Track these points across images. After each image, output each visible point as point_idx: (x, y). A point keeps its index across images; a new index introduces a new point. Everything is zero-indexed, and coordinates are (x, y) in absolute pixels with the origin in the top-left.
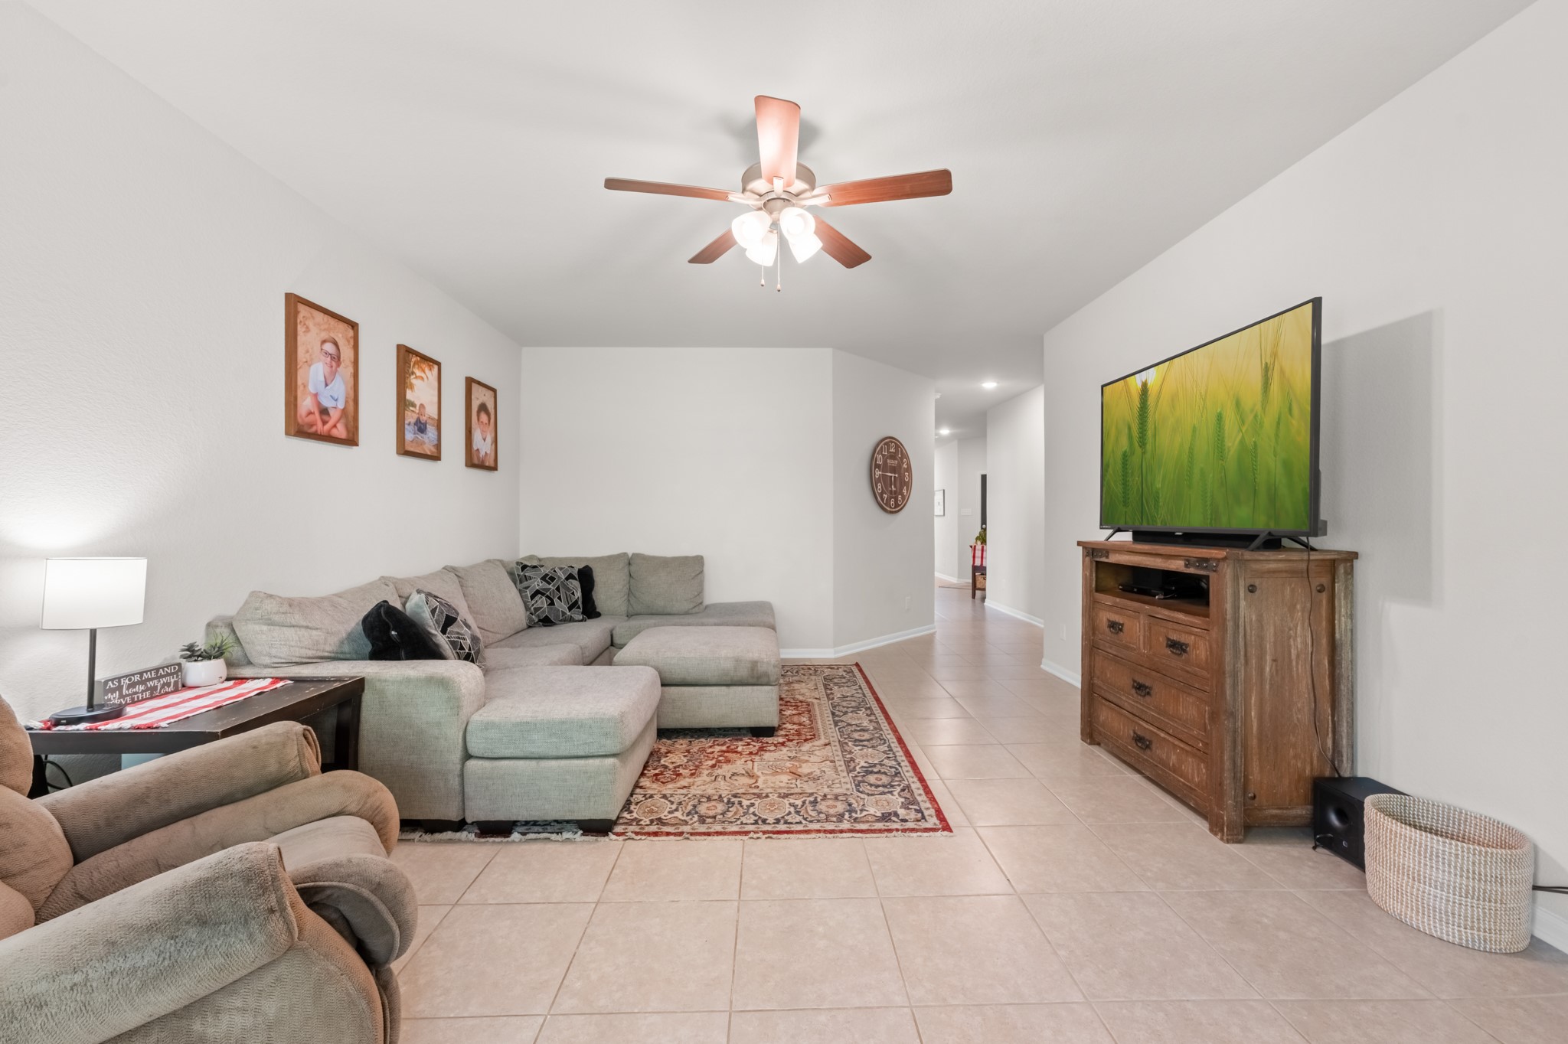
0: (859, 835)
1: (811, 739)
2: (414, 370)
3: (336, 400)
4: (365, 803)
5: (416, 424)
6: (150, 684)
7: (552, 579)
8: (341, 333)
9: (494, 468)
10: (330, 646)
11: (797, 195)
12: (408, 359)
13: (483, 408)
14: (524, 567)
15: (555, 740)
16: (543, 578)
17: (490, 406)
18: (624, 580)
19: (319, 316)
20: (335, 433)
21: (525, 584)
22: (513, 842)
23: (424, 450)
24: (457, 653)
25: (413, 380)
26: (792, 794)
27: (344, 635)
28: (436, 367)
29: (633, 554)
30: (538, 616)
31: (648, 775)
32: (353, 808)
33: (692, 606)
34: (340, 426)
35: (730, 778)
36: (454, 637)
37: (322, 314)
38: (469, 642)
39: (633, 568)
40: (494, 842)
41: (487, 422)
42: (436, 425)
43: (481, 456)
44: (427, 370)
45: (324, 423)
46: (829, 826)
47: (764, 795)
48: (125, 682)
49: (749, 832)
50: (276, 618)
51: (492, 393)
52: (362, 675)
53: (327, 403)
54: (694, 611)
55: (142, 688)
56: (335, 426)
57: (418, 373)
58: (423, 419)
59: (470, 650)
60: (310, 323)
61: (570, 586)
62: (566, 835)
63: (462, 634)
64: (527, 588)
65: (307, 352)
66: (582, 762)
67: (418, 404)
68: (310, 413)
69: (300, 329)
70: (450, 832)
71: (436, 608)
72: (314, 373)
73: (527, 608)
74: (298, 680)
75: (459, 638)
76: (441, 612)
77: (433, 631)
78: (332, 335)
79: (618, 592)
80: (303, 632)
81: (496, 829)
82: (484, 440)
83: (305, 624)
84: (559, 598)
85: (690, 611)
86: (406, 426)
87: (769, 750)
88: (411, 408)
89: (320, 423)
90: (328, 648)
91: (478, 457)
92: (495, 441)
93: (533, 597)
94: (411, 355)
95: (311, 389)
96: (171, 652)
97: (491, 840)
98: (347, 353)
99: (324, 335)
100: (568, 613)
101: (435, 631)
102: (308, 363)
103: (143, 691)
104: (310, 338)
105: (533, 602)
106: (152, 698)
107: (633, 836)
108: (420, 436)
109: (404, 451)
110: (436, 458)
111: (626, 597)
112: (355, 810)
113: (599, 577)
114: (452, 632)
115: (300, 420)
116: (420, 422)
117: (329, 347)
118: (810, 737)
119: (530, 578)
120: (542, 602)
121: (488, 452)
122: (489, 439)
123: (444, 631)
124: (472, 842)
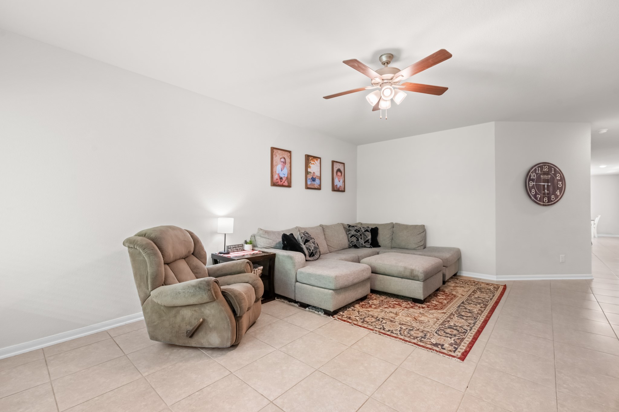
0: (417, 346)
1: (439, 309)
2: (311, 162)
3: (285, 175)
4: (253, 282)
5: (311, 179)
6: (237, 248)
7: (359, 231)
8: (286, 155)
9: (344, 191)
10: (273, 244)
11: (392, 79)
12: (309, 158)
13: (339, 170)
14: (349, 226)
15: (316, 281)
16: (355, 231)
17: (342, 169)
18: (390, 234)
19: (279, 151)
20: (284, 184)
21: (349, 232)
22: (306, 310)
23: (315, 187)
24: (308, 251)
25: (310, 165)
26: (405, 325)
27: (278, 242)
28: (319, 159)
29: (395, 223)
30: (352, 244)
31: (360, 304)
32: (250, 282)
33: (417, 246)
34: (286, 182)
35: (388, 313)
36: (307, 246)
37: (280, 151)
38: (313, 248)
39: (394, 229)
40: (302, 309)
41: (341, 175)
42: (319, 178)
43: (338, 187)
44: (316, 161)
45: (281, 182)
46: (407, 339)
47: (394, 321)
48: (232, 247)
49: (374, 330)
50: (262, 235)
51: (343, 165)
52: (275, 253)
53: (282, 176)
54: (418, 248)
55: (235, 249)
56: (284, 182)
57: (312, 162)
58: (314, 177)
59: (313, 251)
60: (277, 154)
61: (366, 234)
62: (320, 313)
63: (310, 246)
64: (349, 234)
65: (276, 162)
66: (323, 290)
67: (312, 172)
68: (277, 179)
69: (274, 156)
70: (293, 303)
71: (303, 237)
72: (278, 168)
73: (349, 241)
74: (263, 252)
75: (309, 247)
76: (304, 238)
77: (301, 244)
78: (283, 156)
79: (388, 238)
80: (267, 240)
81: (304, 306)
82: (339, 181)
83: (268, 238)
84: (361, 238)
85: (416, 249)
86: (308, 180)
87: (415, 308)
88: (310, 174)
89: (280, 182)
90: (273, 245)
91: (337, 188)
92: (344, 181)
93: (351, 237)
94: (309, 157)
95: (277, 172)
96: (242, 242)
97: (301, 308)
98: (288, 160)
99: (281, 157)
100: (364, 244)
101: (302, 244)
102: (276, 165)
103: (235, 250)
104: (277, 159)
105: (351, 239)
106: (237, 251)
107: (337, 319)
108: (313, 182)
109: (307, 188)
110: (319, 189)
111: (391, 240)
112: (250, 283)
113: (380, 232)
114: (307, 245)
115: (274, 182)
116: (313, 178)
117: (283, 160)
118: (439, 308)
119: (351, 230)
120: (354, 239)
121: (341, 186)
122: (342, 181)
123: (305, 244)
124: (297, 307)
